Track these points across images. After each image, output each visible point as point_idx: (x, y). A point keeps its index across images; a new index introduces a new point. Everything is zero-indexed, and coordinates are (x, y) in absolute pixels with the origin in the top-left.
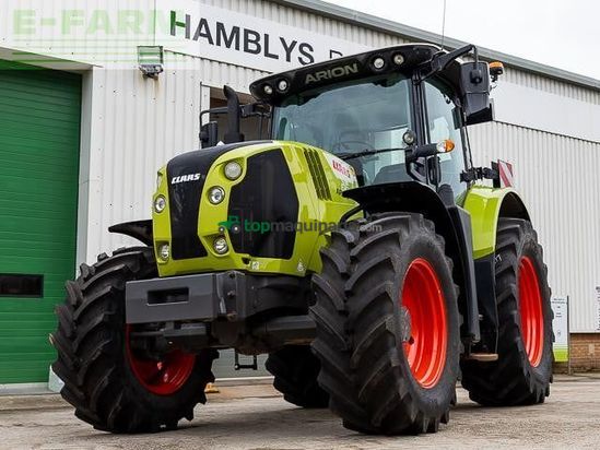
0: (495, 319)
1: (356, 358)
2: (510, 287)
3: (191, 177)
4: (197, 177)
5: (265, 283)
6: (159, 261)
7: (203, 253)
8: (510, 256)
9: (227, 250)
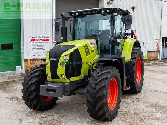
0: (130, 78)
1: (96, 109)
2: (134, 69)
3: (55, 59)
4: (57, 59)
5: (74, 83)
6: (48, 78)
7: (59, 78)
8: (134, 60)
9: (65, 78)
